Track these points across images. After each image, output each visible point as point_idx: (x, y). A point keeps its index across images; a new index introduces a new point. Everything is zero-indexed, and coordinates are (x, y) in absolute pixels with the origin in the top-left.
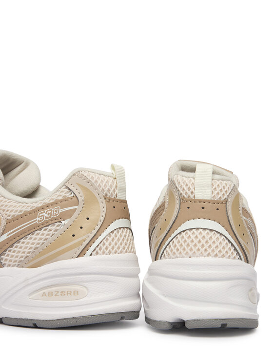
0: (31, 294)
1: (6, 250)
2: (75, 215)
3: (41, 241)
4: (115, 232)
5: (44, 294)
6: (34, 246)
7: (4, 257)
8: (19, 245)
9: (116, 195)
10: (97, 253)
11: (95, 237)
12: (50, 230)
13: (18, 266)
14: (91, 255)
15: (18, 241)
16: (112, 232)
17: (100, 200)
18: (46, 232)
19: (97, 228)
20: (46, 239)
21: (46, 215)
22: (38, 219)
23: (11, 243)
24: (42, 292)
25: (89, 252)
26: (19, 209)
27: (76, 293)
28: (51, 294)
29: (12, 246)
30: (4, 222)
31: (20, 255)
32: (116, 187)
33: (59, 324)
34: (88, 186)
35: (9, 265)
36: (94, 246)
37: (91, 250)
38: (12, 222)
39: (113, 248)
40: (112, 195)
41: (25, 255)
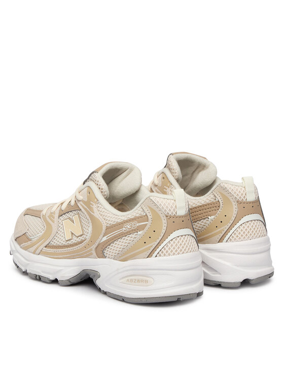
0: (120, 279)
1: (106, 247)
2: (146, 228)
3: (126, 244)
4: (174, 240)
5: (128, 280)
6: (122, 247)
7: (106, 251)
8: (114, 245)
9: (176, 213)
10: (160, 256)
11: (159, 244)
12: (132, 237)
13: (114, 259)
14: (156, 256)
15: (113, 242)
16: (172, 240)
17: (163, 218)
18: (129, 238)
19: (160, 238)
20: (129, 243)
21: (129, 227)
22: (124, 229)
23: (109, 243)
24: (127, 279)
25: (154, 255)
26: (114, 220)
27: (146, 281)
28: (131, 280)
29: (109, 245)
30: (104, 228)
31: (114, 252)
32: (176, 207)
33: (136, 301)
34: (154, 208)
35: (109, 257)
36: (158, 250)
37: (156, 253)
38: (110, 228)
39: (176, 251)
40: (172, 213)
41: (117, 252)
